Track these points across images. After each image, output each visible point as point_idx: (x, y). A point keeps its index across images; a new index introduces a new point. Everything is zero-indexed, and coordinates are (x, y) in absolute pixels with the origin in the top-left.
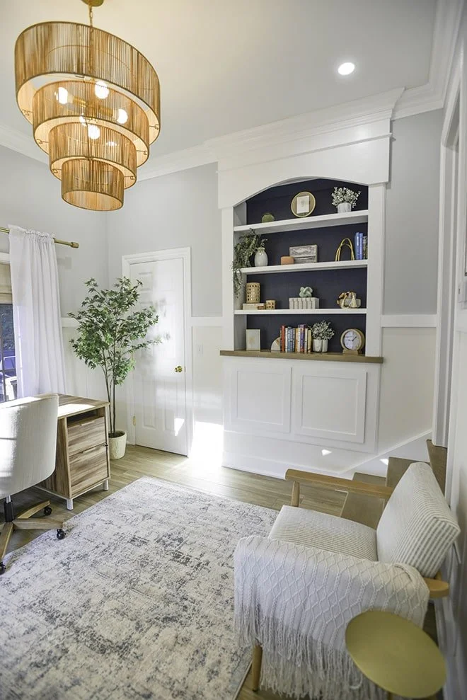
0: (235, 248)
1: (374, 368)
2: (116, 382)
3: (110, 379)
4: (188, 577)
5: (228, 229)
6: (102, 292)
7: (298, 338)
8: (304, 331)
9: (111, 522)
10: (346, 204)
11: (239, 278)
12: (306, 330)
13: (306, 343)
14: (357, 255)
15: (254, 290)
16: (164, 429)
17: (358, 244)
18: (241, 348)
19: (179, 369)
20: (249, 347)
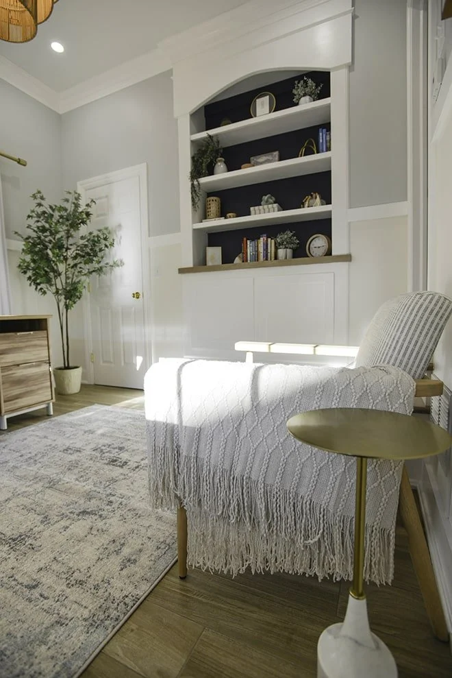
0: (193, 158)
1: (341, 267)
2: (67, 307)
3: (62, 304)
4: (122, 477)
5: (185, 138)
6: (51, 207)
7: (261, 250)
8: (267, 240)
9: (45, 437)
10: (307, 98)
11: (197, 189)
12: (269, 240)
13: (269, 254)
14: (321, 148)
15: (214, 206)
16: (123, 364)
17: (321, 141)
18: (201, 264)
19: (137, 295)
20: (209, 263)
